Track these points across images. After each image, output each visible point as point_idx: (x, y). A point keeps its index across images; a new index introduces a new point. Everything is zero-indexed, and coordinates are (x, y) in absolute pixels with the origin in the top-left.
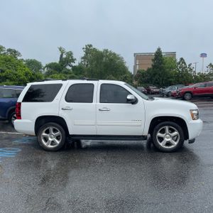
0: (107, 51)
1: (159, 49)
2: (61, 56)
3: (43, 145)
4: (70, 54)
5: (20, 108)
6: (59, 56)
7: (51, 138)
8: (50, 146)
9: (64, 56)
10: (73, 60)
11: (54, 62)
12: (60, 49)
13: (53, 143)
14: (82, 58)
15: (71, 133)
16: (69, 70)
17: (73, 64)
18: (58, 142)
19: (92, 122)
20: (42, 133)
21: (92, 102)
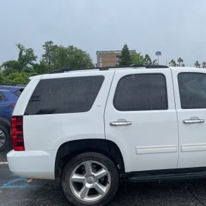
0: (72, 48)
1: (126, 46)
2: (21, 53)
3: (75, 198)
4: (30, 51)
5: (20, 128)
6: (18, 54)
7: (90, 182)
8: (88, 199)
9: (24, 54)
10: (34, 58)
11: (12, 60)
12: (19, 46)
13: (93, 192)
14: (44, 56)
15: (128, 169)
16: (29, 68)
17: (34, 62)
18: (104, 189)
19: (172, 147)
20: (70, 175)
21: (166, 108)
